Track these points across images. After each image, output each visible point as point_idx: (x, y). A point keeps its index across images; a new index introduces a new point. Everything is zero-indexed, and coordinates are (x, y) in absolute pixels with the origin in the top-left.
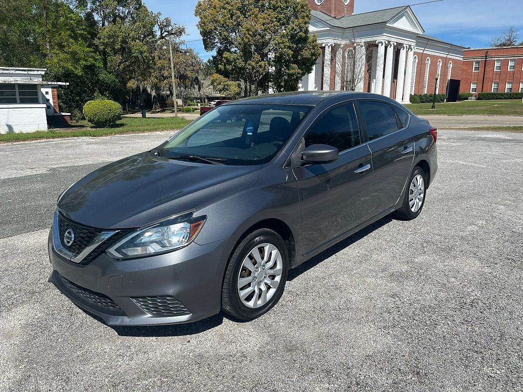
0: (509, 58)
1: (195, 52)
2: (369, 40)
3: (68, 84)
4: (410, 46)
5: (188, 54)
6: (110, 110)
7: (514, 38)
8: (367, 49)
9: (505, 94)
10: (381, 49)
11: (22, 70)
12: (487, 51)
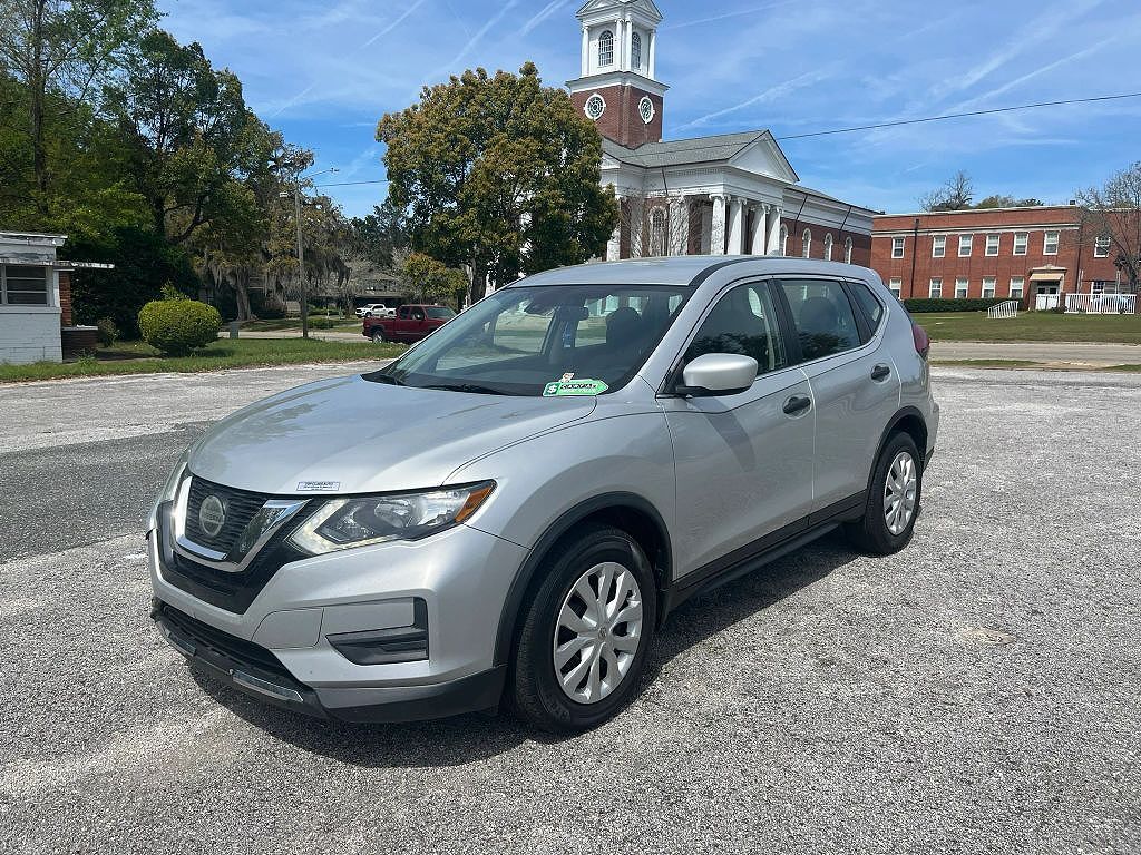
0: (960, 233)
1: (334, 204)
2: (695, 192)
3: (111, 266)
4: (772, 206)
5: (318, 207)
6: (199, 321)
7: (967, 193)
8: (692, 210)
9: (955, 302)
10: (719, 211)
11: (17, 237)
12: (918, 219)
